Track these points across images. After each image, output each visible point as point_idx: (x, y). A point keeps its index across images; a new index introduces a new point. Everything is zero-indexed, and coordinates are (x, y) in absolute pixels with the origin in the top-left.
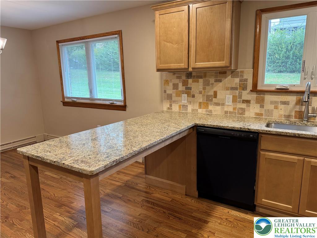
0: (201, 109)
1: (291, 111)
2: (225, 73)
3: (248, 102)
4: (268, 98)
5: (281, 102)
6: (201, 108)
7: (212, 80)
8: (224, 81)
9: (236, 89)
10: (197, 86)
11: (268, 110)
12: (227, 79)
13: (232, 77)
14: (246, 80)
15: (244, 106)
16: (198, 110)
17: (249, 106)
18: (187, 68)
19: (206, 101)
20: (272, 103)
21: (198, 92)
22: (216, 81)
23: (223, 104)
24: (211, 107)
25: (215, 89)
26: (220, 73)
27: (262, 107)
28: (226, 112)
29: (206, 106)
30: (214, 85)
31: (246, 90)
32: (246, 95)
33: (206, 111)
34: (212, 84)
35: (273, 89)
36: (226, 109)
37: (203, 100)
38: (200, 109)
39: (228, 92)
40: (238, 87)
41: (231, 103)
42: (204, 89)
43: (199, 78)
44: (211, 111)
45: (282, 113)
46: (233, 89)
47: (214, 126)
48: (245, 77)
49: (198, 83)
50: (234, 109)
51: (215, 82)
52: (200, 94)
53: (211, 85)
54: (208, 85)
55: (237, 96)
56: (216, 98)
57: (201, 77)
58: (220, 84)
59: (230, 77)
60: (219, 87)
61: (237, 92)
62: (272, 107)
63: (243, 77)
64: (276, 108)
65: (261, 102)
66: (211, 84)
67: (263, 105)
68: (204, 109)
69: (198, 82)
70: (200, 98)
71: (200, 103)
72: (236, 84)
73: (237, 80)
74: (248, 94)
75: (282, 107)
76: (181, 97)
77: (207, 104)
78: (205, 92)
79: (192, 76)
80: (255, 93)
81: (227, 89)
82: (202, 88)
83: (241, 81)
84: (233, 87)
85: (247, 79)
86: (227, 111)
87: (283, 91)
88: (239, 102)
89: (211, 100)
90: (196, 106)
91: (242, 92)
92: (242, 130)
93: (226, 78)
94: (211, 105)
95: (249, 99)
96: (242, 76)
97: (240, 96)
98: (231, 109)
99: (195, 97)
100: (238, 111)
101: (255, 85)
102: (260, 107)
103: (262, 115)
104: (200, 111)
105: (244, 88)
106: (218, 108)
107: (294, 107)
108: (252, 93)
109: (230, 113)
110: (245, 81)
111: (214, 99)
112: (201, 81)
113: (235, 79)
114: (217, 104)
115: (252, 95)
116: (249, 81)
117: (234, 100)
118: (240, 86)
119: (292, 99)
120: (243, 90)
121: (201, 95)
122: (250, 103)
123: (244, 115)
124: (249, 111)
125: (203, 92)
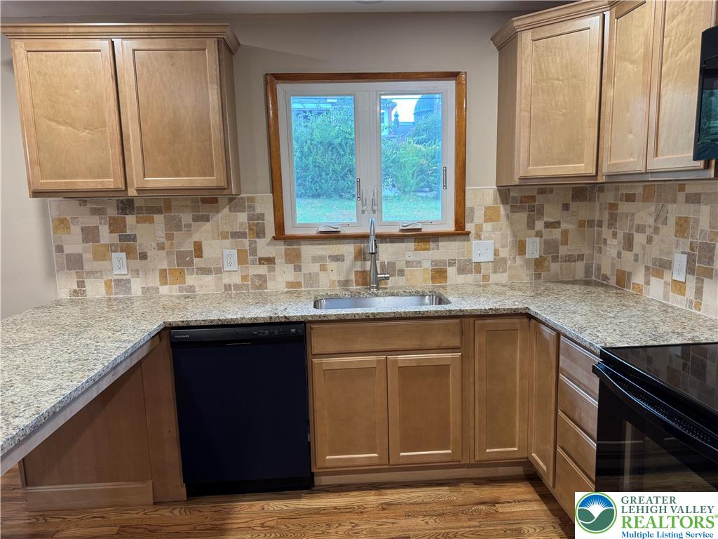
0: (167, 287)
1: (348, 273)
2: (214, 201)
3: (269, 261)
4: (308, 250)
5: (330, 256)
6: (166, 284)
7: (186, 218)
8: (215, 219)
9: (243, 235)
10: (150, 232)
11: (310, 274)
12: (220, 215)
13: (230, 211)
14: (261, 216)
15: (262, 270)
16: (158, 289)
17: (273, 270)
18: (124, 188)
19: (178, 266)
20: (315, 259)
21: (154, 245)
22: (196, 219)
23: (219, 271)
24: (190, 280)
25: (196, 238)
26: (204, 201)
27: (298, 268)
28: (228, 287)
29: (179, 276)
30: (192, 228)
31: (264, 236)
32: (265, 247)
33: (181, 290)
34: (190, 226)
35: (313, 232)
36: (226, 281)
37: (169, 263)
38: (165, 287)
39: (227, 242)
40: (247, 230)
41: (235, 267)
42: (169, 237)
43: (154, 213)
44: (191, 288)
45: (335, 277)
46: (235, 235)
47: (212, 321)
48: (259, 210)
49: (150, 223)
50: (244, 278)
51: (194, 220)
52: (158, 249)
53: (186, 229)
54: (179, 228)
55: (246, 251)
56: (202, 257)
57: (159, 211)
58: (207, 226)
59: (226, 210)
60: (203, 232)
61: (246, 242)
62: (315, 268)
63: (254, 210)
64: (323, 268)
65: (294, 260)
66: (185, 226)
67: (300, 266)
68: (174, 284)
69: (152, 221)
70: (161, 261)
71: (163, 272)
72: (242, 224)
73: (243, 217)
74: (268, 245)
75: (332, 265)
76: (111, 260)
77: (182, 272)
78: (172, 244)
79: (133, 206)
80: (282, 243)
81: (224, 236)
82: (164, 236)
83: (250, 218)
84: (236, 232)
85: (263, 215)
86: (230, 285)
87: (331, 236)
88: (253, 264)
89: (191, 263)
90: (154, 280)
91: (256, 242)
92: (273, 321)
93: (218, 212)
94: (192, 274)
95: (271, 256)
96: (252, 208)
97: (254, 251)
98: (237, 279)
99: (149, 259)
100: (252, 281)
101: (280, 227)
102: (295, 270)
103: (298, 285)
104: (164, 290)
105: (260, 233)
106: (209, 279)
107: (353, 265)
108: (276, 242)
109: (237, 287)
110: (259, 218)
111: (196, 260)
112: (159, 218)
113: (239, 213)
114: (205, 271)
115: (277, 247)
116: (266, 217)
117: (242, 260)
118: (250, 229)
119: (348, 249)
120: (258, 237)
121: (163, 253)
122: (275, 264)
123: (266, 288)
124: (274, 280)
125: (167, 246)
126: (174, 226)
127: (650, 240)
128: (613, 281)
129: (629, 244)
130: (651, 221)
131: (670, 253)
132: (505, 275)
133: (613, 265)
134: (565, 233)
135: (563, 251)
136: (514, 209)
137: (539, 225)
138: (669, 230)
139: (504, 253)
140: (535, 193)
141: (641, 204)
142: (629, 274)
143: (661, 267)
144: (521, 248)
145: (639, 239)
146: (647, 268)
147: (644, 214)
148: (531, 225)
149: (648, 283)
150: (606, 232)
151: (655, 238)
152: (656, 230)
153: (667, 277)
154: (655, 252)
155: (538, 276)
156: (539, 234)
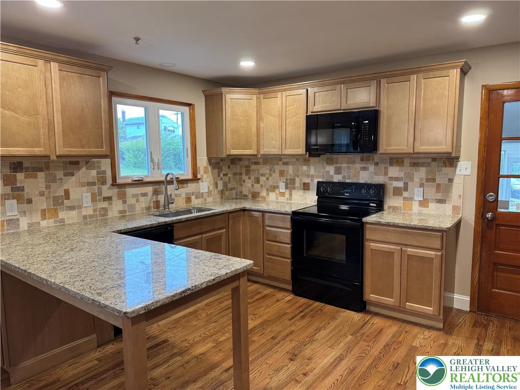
0: (46, 221)
1: (150, 202)
2: (77, 163)
3: (109, 199)
4: (130, 191)
5: (141, 194)
6: (45, 219)
7: (59, 174)
8: (78, 174)
9: (93, 184)
10: (34, 185)
11: (131, 205)
12: (81, 172)
13: (87, 169)
14: (104, 172)
15: (105, 204)
16: (39, 223)
17: (110, 204)
19: (54, 206)
20: (134, 196)
21: (37, 193)
22: (66, 175)
23: (80, 207)
24: (62, 215)
25: (65, 187)
26: (71, 163)
27: (124, 202)
28: (85, 217)
29: (55, 213)
30: (63, 181)
31: (106, 184)
32: (107, 191)
33: (55, 222)
34: (62, 179)
35: (130, 181)
36: (84, 213)
37: (48, 205)
38: (44, 221)
39: (85, 189)
40: (96, 181)
41: (90, 204)
42: (48, 187)
43: (37, 171)
44: (63, 220)
45: (143, 205)
46: (90, 184)
48: (103, 169)
49: (35, 178)
50: (95, 210)
51: (64, 175)
52: (40, 196)
53: (59, 181)
54: (54, 181)
55: (96, 193)
56: (69, 199)
57: (41, 170)
58: (73, 179)
59: (84, 169)
60: (71, 184)
61: (96, 188)
62: (133, 201)
63: (100, 169)
64: (138, 201)
65: (122, 197)
66: (59, 179)
67: (126, 200)
68: (51, 218)
69: (36, 177)
70: (42, 203)
71: (43, 211)
72: (93, 177)
73: (94, 173)
74: (108, 189)
75: (142, 199)
76: (4, 205)
77: (56, 210)
78: (49, 192)
79: (22, 167)
80: (116, 187)
81: (82, 185)
82: (44, 186)
83: (98, 173)
84: (90, 182)
85: (105, 171)
86: (86, 216)
87: (139, 183)
88: (100, 201)
89: (62, 203)
90: (37, 218)
91: (101, 188)
93: (79, 170)
94: (63, 211)
95: (110, 196)
96: (99, 167)
97: (100, 193)
98: (90, 212)
99: (33, 203)
100: (99, 212)
101: (114, 178)
102: (123, 203)
103: (125, 211)
104: (44, 223)
105: (104, 182)
106: (74, 213)
107: (152, 198)
108: (113, 187)
109: (91, 216)
110: (103, 174)
111: (65, 201)
112: (41, 175)
113: (92, 171)
114: (72, 208)
115: (113, 190)
116: (107, 173)
117: (94, 200)
118: (98, 180)
119: (149, 189)
120: (103, 185)
121: (43, 198)
122: (112, 200)
123: (107, 215)
124: (112, 210)
125: (46, 193)
126: (51, 180)
127: (268, 179)
128: (250, 196)
129: (257, 181)
130: (268, 172)
131: (278, 183)
132: (212, 198)
133: (249, 190)
134: (229, 178)
135: (229, 186)
136: (213, 168)
137: (221, 175)
138: (276, 175)
139: (211, 188)
140: (219, 161)
141: (262, 166)
142: (259, 193)
143: (274, 188)
144: (216, 185)
145: (262, 179)
146: (267, 190)
147: (265, 169)
148: (219, 175)
149: (268, 195)
150: (244, 177)
151: (270, 178)
152: (271, 175)
153: (277, 191)
154: (271, 182)
155: (222, 198)
156: (222, 179)
